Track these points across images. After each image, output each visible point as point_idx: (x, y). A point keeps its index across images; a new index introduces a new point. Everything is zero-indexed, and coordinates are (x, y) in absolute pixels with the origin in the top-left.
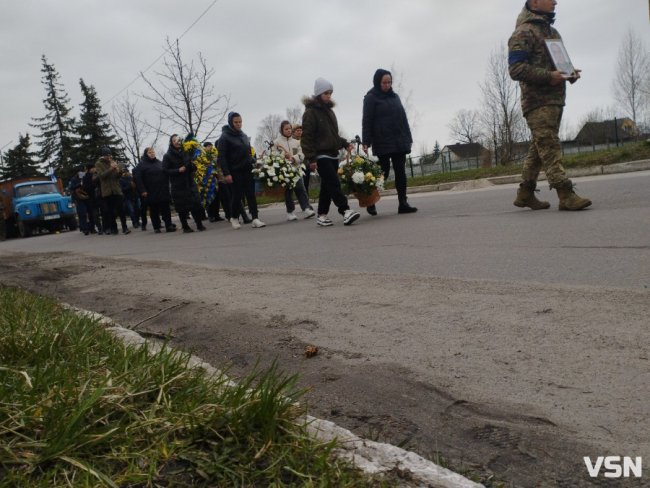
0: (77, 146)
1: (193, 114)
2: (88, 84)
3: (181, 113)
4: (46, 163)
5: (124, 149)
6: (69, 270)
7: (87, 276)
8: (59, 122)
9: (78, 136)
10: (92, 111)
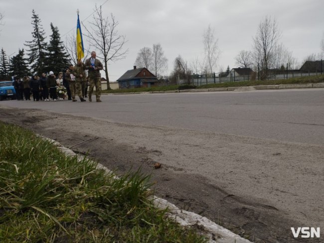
0: (47, 57)
1: (106, 44)
2: (54, 26)
3: (100, 43)
4: (32, 64)
5: (70, 60)
6: (40, 118)
7: (48, 121)
8: (39, 44)
9: (48, 52)
10: (56, 39)
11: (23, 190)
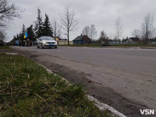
0: (43, 28)
1: (69, 24)
2: (47, 15)
3: (66, 23)
4: (36, 31)
5: (53, 30)
6: (38, 55)
7: (41, 57)
8: (39, 23)
9: (43, 26)
10: (47, 21)
11: (30, 86)
